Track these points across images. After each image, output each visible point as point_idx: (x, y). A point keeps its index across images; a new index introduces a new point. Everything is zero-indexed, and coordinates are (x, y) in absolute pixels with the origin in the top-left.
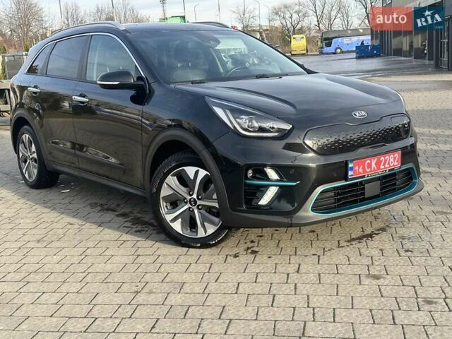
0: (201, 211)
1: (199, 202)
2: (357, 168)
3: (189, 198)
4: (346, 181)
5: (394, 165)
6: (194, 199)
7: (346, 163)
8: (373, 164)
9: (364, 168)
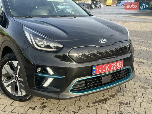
0: (20, 83)
1: (19, 79)
2: (98, 69)
3: (14, 76)
4: (91, 76)
5: (119, 68)
6: (17, 77)
7: (92, 67)
8: (107, 67)
9: (102, 70)
